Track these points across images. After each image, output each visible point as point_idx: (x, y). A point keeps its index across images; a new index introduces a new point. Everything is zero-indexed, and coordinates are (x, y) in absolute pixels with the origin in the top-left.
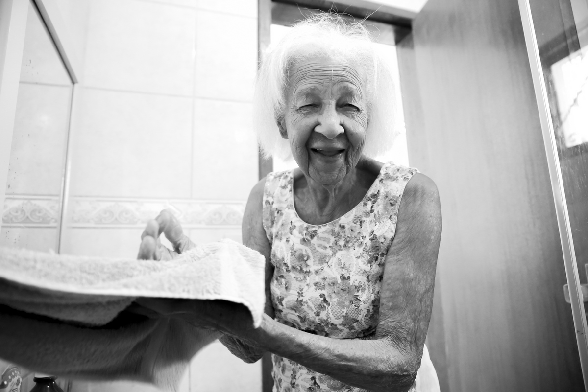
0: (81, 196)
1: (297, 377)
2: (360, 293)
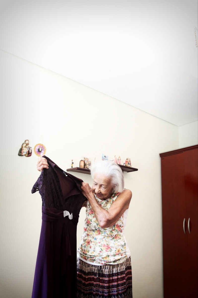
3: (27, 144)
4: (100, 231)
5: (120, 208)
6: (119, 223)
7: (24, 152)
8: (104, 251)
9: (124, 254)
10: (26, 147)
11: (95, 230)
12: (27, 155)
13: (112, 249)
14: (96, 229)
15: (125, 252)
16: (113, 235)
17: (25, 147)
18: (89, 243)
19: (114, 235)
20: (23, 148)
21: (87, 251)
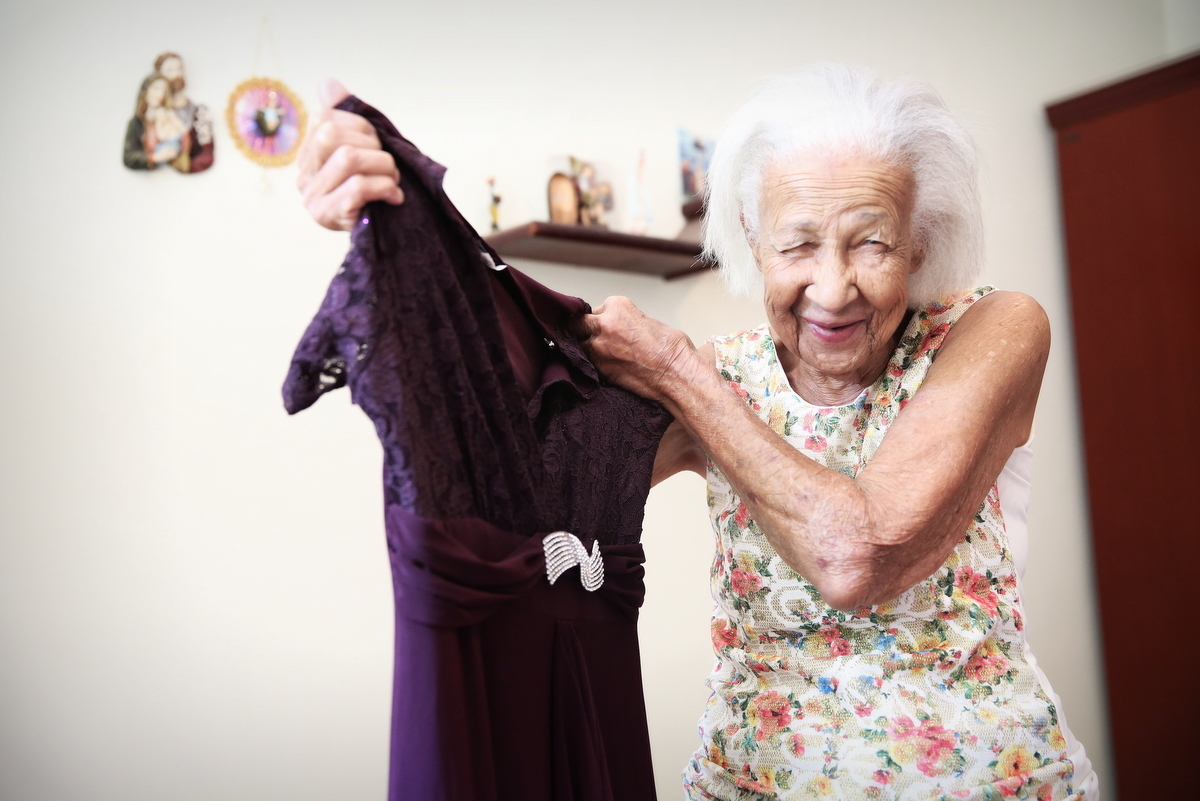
3: (176, 86)
4: (843, 633)
5: (964, 448)
6: (973, 557)
7: (159, 142)
8: (910, 768)
9: (1061, 787)
10: (169, 102)
11: (804, 632)
12: (185, 161)
13: (967, 751)
14: (812, 629)
15: (1063, 775)
16: (958, 655)
17: (163, 103)
18: (778, 716)
19: (966, 654)
20: (150, 115)
21: (772, 776)
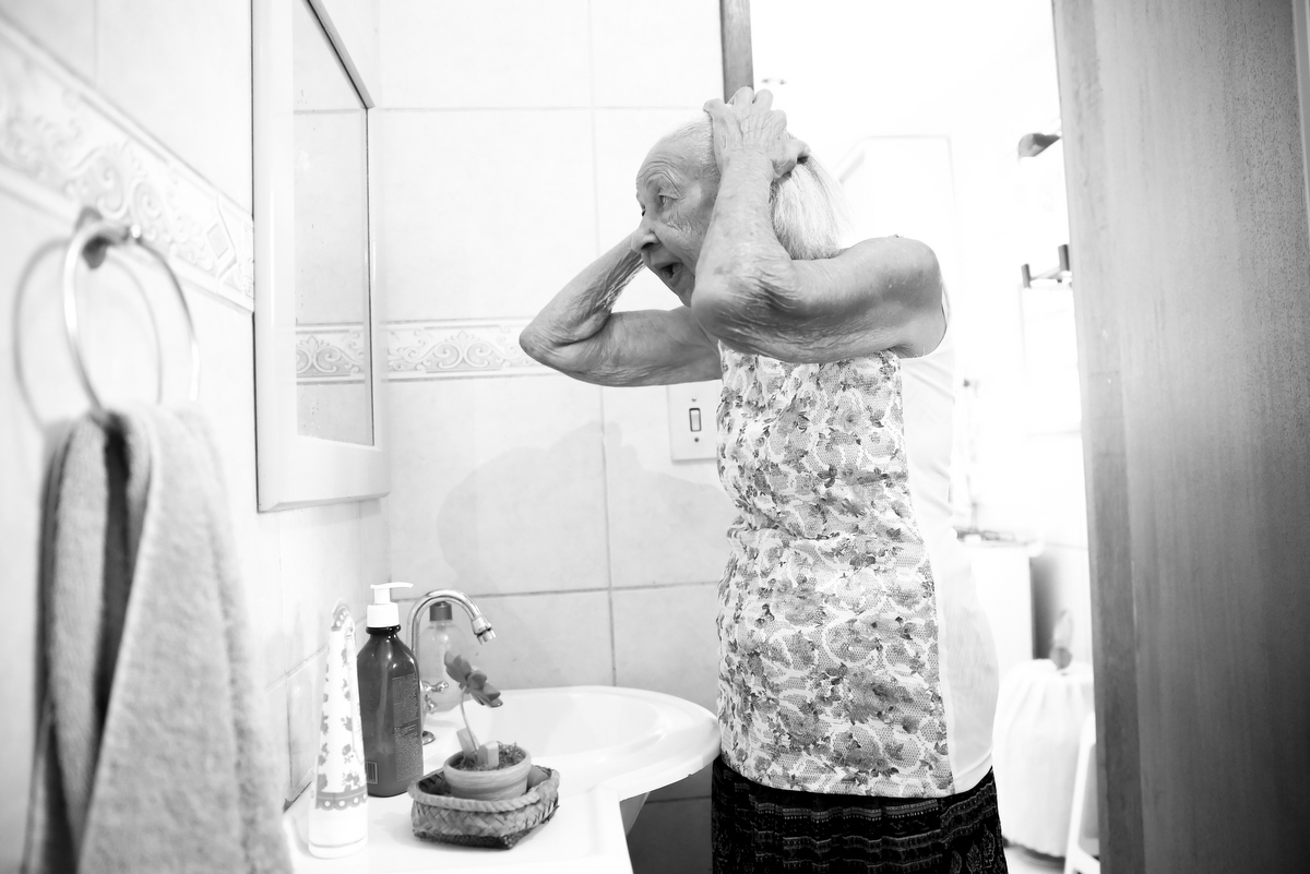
0: (397, 322)
1: (743, 607)
2: (808, 408)
